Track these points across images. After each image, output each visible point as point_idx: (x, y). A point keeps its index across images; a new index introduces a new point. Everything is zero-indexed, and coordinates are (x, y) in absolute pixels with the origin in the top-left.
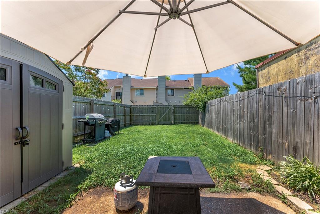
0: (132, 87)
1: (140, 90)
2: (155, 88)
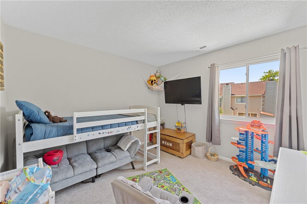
0: (232, 95)
1: (242, 97)
2: (261, 96)
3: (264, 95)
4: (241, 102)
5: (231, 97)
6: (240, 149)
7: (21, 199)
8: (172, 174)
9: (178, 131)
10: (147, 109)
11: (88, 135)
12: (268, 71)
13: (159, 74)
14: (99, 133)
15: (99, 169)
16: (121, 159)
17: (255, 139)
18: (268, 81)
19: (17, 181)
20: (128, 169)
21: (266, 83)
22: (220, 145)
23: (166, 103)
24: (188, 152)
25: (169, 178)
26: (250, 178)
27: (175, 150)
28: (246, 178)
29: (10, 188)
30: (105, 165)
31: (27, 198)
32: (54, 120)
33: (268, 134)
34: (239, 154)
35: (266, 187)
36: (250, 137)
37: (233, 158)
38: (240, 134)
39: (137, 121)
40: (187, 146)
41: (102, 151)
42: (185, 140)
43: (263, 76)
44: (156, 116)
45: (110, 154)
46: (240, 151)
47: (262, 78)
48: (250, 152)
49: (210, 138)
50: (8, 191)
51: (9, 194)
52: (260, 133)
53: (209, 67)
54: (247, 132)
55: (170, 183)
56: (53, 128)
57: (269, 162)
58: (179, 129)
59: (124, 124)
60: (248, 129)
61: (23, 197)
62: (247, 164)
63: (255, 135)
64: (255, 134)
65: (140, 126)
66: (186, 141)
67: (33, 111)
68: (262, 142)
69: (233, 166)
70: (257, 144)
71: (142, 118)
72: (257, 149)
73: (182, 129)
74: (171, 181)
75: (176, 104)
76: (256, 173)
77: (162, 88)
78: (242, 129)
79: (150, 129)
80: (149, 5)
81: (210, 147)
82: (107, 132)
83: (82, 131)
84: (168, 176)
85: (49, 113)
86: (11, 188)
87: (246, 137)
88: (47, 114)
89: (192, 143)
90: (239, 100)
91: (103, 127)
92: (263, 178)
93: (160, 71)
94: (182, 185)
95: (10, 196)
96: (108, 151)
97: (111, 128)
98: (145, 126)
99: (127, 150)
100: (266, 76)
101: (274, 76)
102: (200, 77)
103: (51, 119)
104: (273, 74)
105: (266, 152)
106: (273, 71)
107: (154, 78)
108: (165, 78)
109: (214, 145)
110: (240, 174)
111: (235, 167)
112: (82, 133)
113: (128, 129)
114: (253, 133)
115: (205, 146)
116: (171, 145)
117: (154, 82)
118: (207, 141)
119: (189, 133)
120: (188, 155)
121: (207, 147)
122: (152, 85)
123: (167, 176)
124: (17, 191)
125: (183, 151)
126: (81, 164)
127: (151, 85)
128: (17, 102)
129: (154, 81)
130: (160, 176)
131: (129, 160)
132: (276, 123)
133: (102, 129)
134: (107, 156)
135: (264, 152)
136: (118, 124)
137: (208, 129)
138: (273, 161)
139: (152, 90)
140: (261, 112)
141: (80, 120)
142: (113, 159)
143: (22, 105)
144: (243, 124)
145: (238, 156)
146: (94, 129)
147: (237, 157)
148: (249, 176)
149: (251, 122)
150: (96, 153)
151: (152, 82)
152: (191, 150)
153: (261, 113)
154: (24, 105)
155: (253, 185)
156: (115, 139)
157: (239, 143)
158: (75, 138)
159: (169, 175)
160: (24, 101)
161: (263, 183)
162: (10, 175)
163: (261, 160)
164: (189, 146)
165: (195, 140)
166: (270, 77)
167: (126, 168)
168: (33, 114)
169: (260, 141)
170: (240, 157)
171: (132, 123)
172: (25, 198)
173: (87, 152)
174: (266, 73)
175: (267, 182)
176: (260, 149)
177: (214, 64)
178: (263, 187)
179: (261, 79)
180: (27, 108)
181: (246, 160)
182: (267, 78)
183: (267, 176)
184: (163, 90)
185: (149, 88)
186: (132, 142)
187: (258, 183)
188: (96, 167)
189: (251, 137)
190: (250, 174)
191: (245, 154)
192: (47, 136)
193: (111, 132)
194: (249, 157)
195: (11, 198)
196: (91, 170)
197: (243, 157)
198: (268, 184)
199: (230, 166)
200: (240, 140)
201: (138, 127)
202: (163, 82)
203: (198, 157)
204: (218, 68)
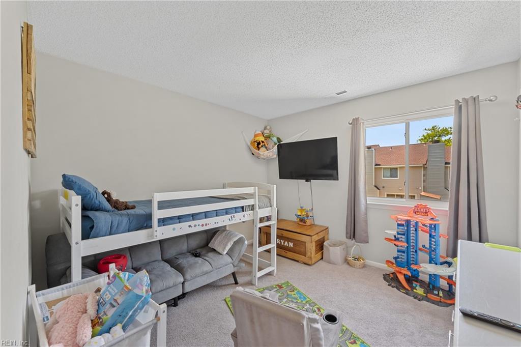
0: (376, 165)
1: (391, 169)
2: (421, 166)
3: (426, 166)
4: (391, 177)
5: (375, 168)
6: (398, 248)
7: (120, 316)
8: (298, 288)
9: (300, 223)
10: (258, 189)
11: (174, 229)
12: (431, 128)
13: (268, 132)
14: (190, 226)
15: (186, 284)
16: (219, 268)
17: (420, 233)
18: (431, 144)
19: (111, 290)
20: (229, 285)
21: (429, 146)
22: (368, 242)
23: (280, 178)
24: (319, 256)
25: (295, 294)
26: (415, 290)
27: (298, 253)
28: (409, 290)
29: (102, 300)
30: (196, 277)
31: (127, 314)
32: (117, 206)
33: (439, 224)
34: (396, 256)
35: (437, 301)
36: (412, 229)
37: (388, 262)
38: (399, 225)
39: (242, 208)
40: (316, 246)
41: (186, 256)
42: (315, 236)
43: (423, 136)
44: (270, 199)
45: (202, 261)
46: (399, 251)
47: (422, 138)
48: (413, 251)
49: (352, 233)
50: (98, 305)
51: (102, 309)
52: (428, 222)
53: (350, 122)
54: (408, 222)
55: (297, 302)
56: (122, 218)
57: (441, 265)
58: (302, 220)
59: (224, 212)
60: (411, 217)
61: (122, 312)
62: (409, 269)
63: (421, 227)
64: (420, 224)
65: (247, 216)
66: (316, 238)
67: (89, 191)
68: (430, 236)
69: (389, 274)
70: (423, 239)
71: (250, 202)
72: (424, 246)
73: (307, 219)
74: (298, 298)
75: (296, 180)
76: (422, 284)
77: (274, 155)
78: (401, 217)
79: (261, 220)
80: (273, 32)
81: (353, 246)
82: (201, 225)
83: (165, 223)
84: (293, 293)
85: (109, 194)
86: (104, 301)
87: (406, 229)
88: (106, 196)
89: (324, 242)
90: (388, 173)
91: (194, 216)
92: (433, 290)
93: (270, 127)
94: (316, 305)
95: (106, 310)
96: (196, 256)
97: (206, 218)
98: (255, 214)
99: (227, 253)
100: (428, 134)
101: (440, 136)
102: (336, 138)
103: (113, 204)
104: (439, 132)
105: (437, 251)
106: (439, 128)
107: (261, 139)
108: (280, 139)
109: (358, 244)
110: (400, 286)
111: (391, 276)
112: (164, 225)
113: (231, 219)
114: (417, 223)
115: (344, 245)
116: (291, 245)
117: (262, 144)
118: (347, 238)
119: (318, 225)
120: (319, 261)
121: (347, 247)
122: (259, 149)
123: (291, 292)
124: (115, 304)
125: (311, 254)
126: (160, 275)
127: (256, 149)
128: (64, 176)
129: (261, 142)
130: (279, 292)
131: (230, 270)
132: (450, 208)
133: (193, 220)
134: (198, 262)
135: (433, 251)
136: (215, 212)
137: (349, 219)
138: (446, 264)
139: (258, 157)
140: (421, 192)
141: (163, 205)
142: (207, 267)
143: (73, 182)
144: (402, 210)
145: (395, 258)
146: (181, 220)
147: (394, 261)
148: (413, 288)
149: (413, 206)
150: (178, 259)
151: (259, 144)
152: (323, 253)
153: (421, 194)
154: (76, 182)
155: (419, 300)
156: (204, 236)
157: (397, 239)
158: (155, 234)
159: (293, 291)
160: (73, 176)
161: (433, 296)
162: (71, 289)
163: (430, 263)
164: (320, 246)
165: (328, 237)
166: (434, 138)
167: (223, 283)
168: (89, 197)
169: (428, 235)
170: (399, 259)
171: (236, 210)
172: (124, 314)
173: (162, 258)
174: (428, 130)
175: (438, 295)
176: (427, 246)
177: (357, 119)
178: (433, 302)
179: (420, 140)
180: (80, 186)
181: (408, 265)
182: (430, 139)
183: (438, 286)
184: (276, 158)
185: (253, 154)
186: (235, 240)
187: (426, 297)
188: (182, 280)
189: (414, 229)
190: (414, 285)
191: (405, 255)
192: (115, 231)
193: (206, 225)
194: (412, 259)
195: (107, 313)
196: (175, 285)
197: (403, 260)
198: (441, 297)
199: (384, 275)
200: (398, 234)
201: (244, 216)
202: (275, 144)
203: (334, 264)
204: (363, 124)
